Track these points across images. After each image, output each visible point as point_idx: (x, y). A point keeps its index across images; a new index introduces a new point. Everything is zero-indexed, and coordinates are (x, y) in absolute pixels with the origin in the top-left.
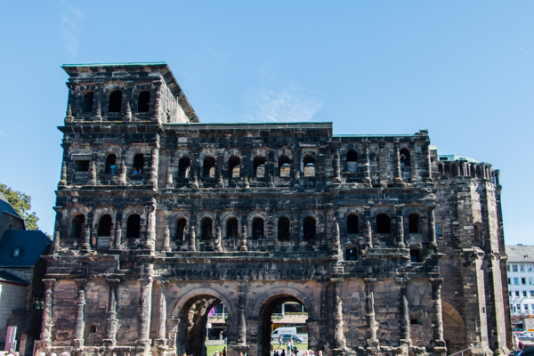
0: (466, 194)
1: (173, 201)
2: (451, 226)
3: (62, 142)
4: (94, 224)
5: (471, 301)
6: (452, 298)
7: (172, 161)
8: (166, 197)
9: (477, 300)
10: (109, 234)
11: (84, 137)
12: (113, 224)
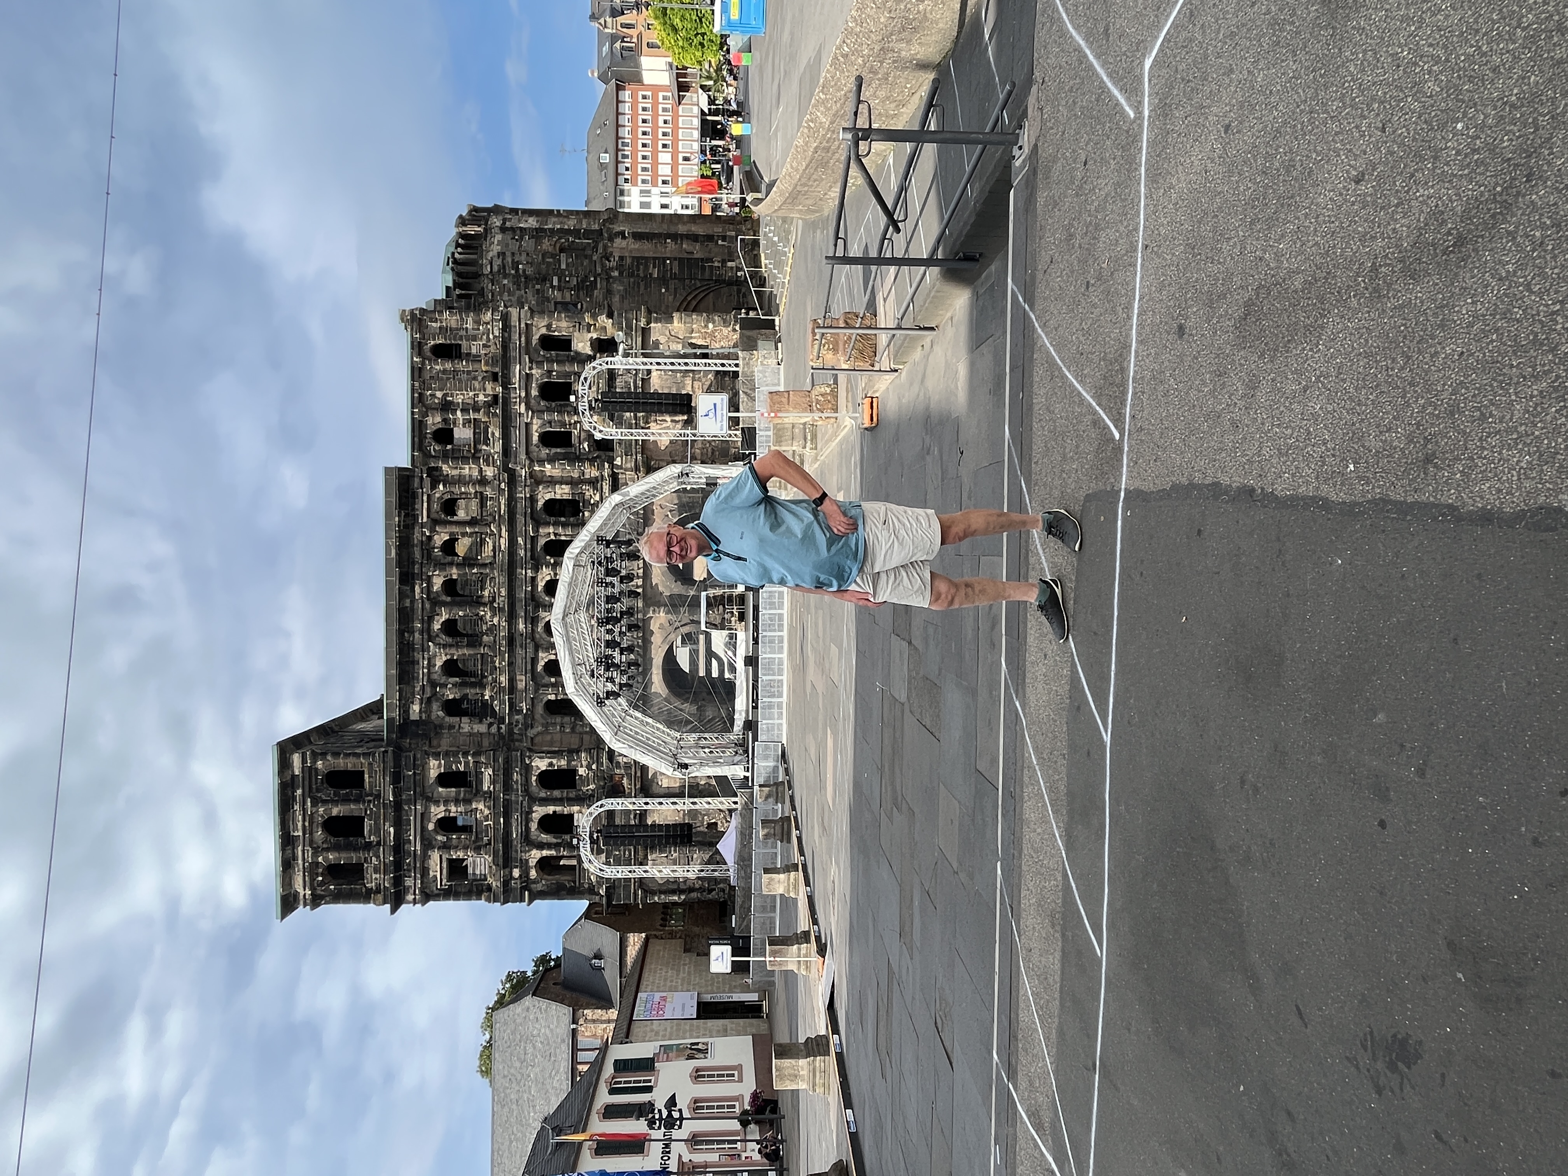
0: (509, 259)
1: (517, 722)
2: (560, 289)
3: (418, 906)
4: (554, 841)
5: (676, 269)
6: (671, 298)
7: (451, 727)
8: (510, 731)
9: (675, 259)
10: (571, 816)
11: (409, 871)
12: (555, 812)
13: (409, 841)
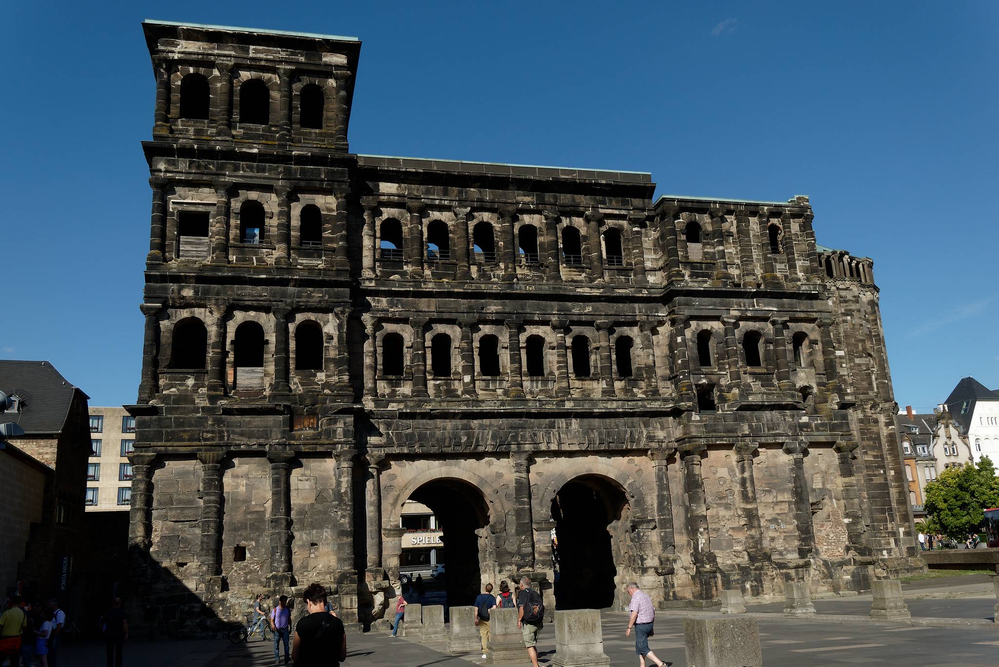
4: (228, 341)
7: (370, 226)
11: (199, 167)
12: (267, 342)
13: (236, 169)
